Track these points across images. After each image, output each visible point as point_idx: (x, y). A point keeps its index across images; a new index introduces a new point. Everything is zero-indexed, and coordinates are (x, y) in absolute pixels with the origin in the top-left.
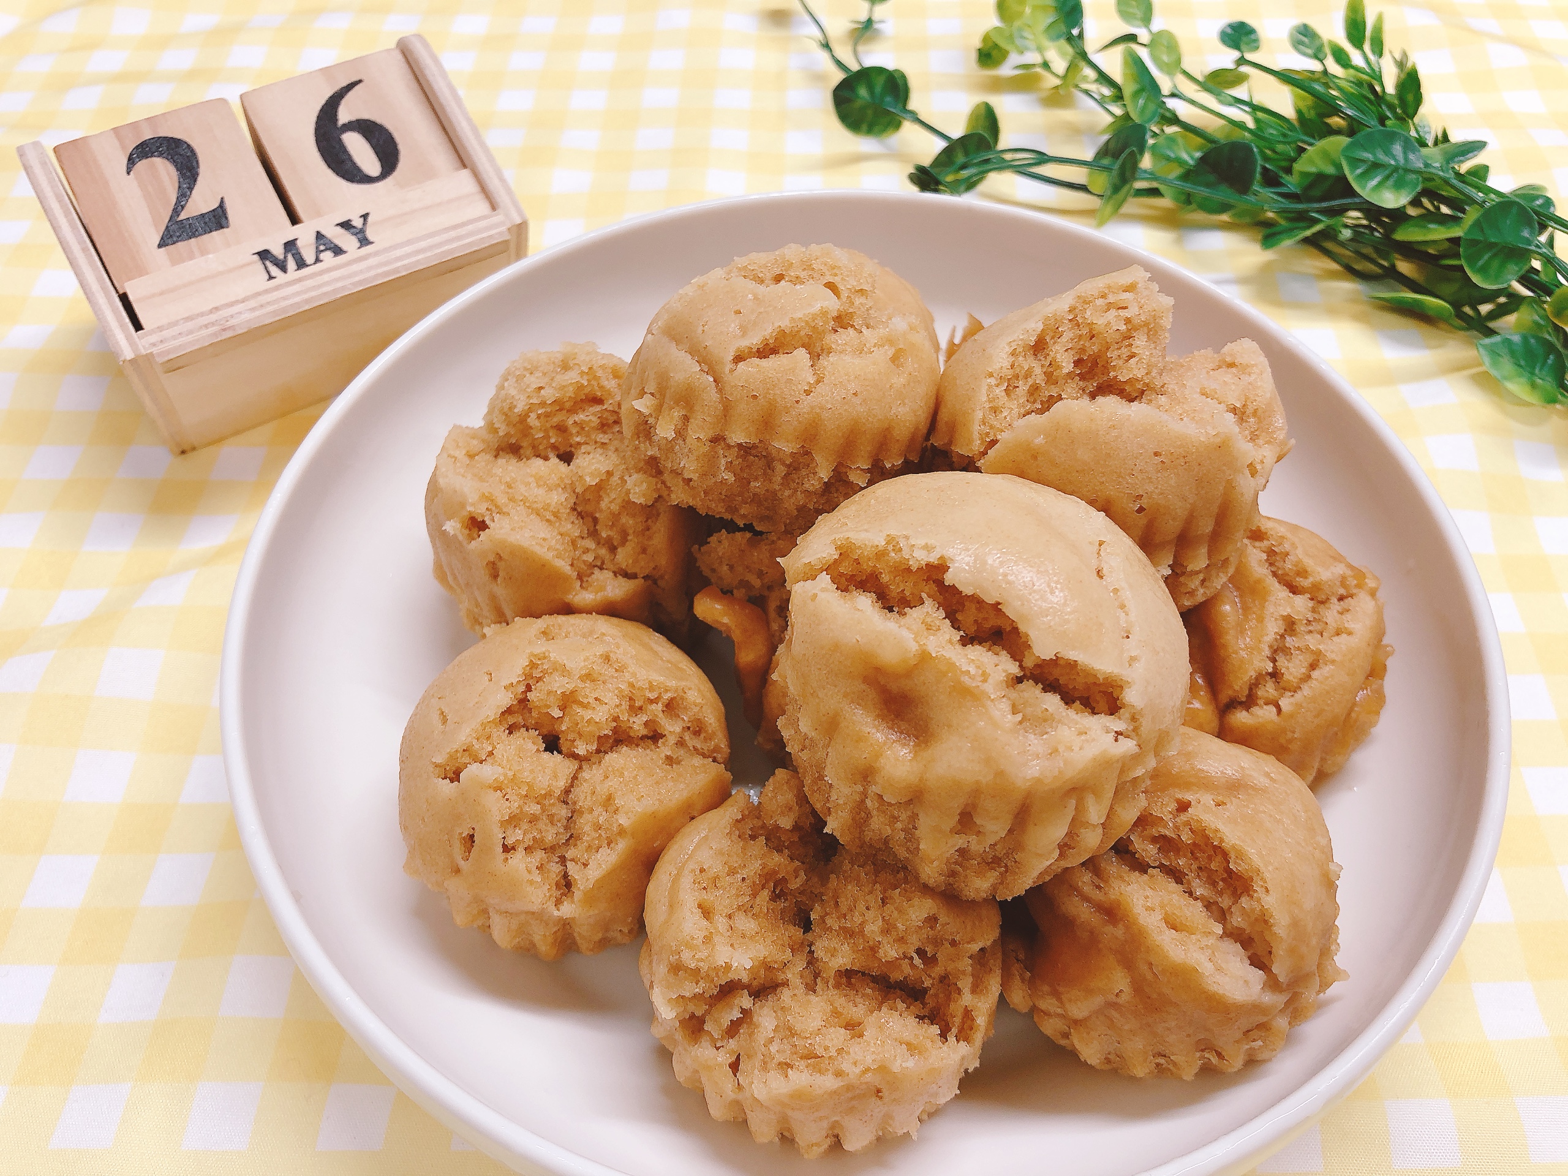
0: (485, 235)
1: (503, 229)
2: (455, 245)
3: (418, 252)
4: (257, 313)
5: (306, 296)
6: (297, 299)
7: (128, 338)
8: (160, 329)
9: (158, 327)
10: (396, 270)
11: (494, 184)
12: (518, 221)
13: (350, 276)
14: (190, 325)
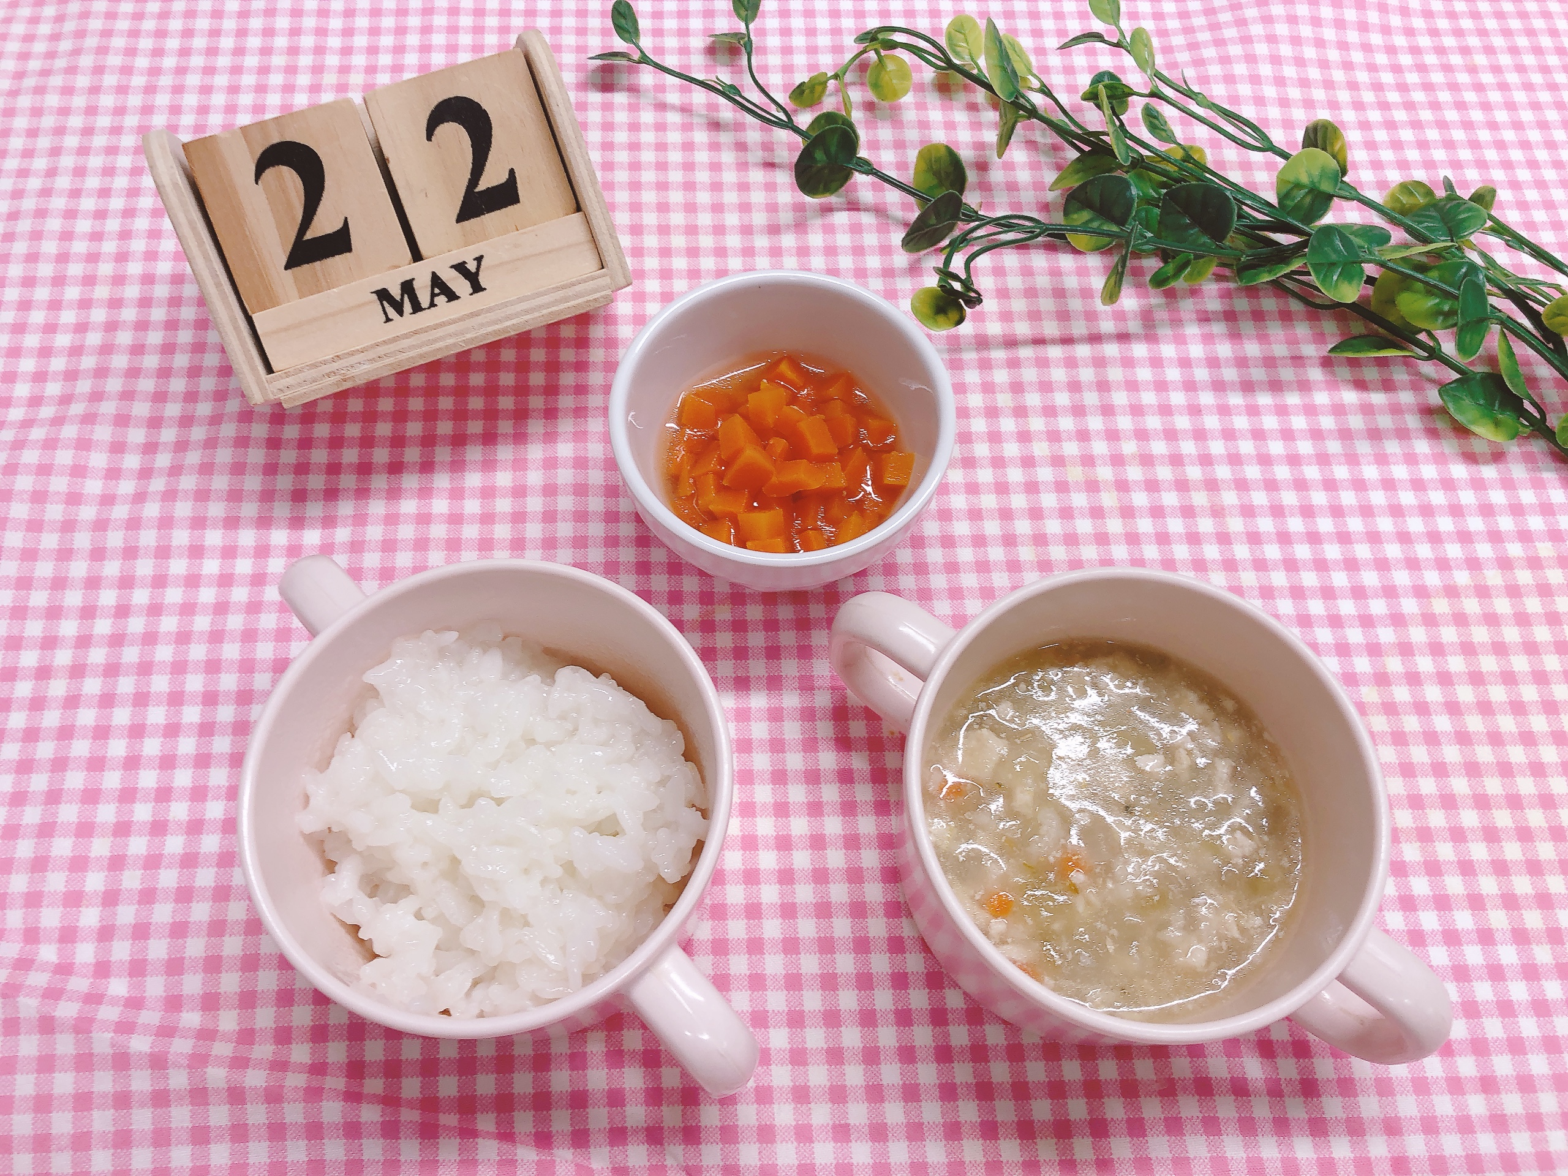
0: (590, 297)
2: (562, 306)
3: (527, 312)
4: (377, 365)
5: (419, 351)
6: (412, 354)
7: (258, 381)
8: (287, 374)
9: (289, 372)
10: (505, 330)
14: (313, 373)
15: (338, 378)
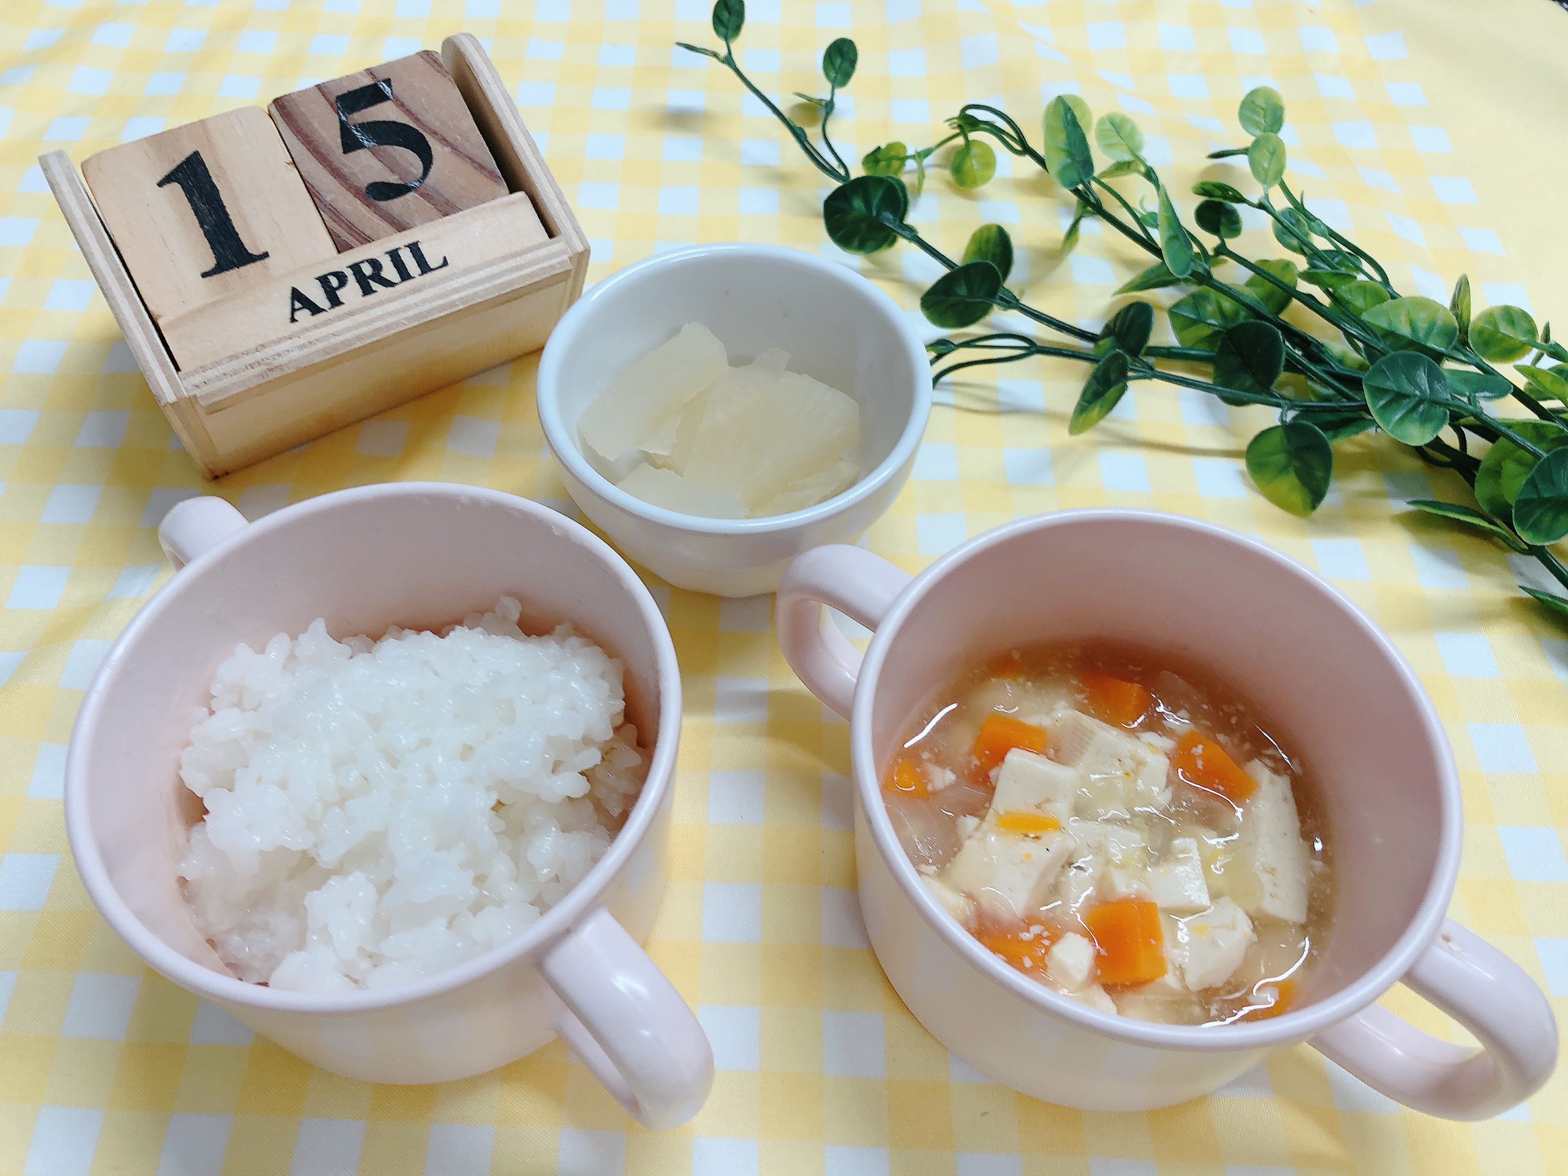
0: (546, 264)
1: (565, 257)
2: (514, 276)
3: (475, 284)
4: (306, 351)
5: (357, 332)
6: (348, 336)
7: (170, 379)
8: (204, 369)
9: (201, 367)
10: (452, 304)
11: (553, 208)
12: (580, 249)
13: (404, 310)
14: (235, 364)
15: (263, 368)
